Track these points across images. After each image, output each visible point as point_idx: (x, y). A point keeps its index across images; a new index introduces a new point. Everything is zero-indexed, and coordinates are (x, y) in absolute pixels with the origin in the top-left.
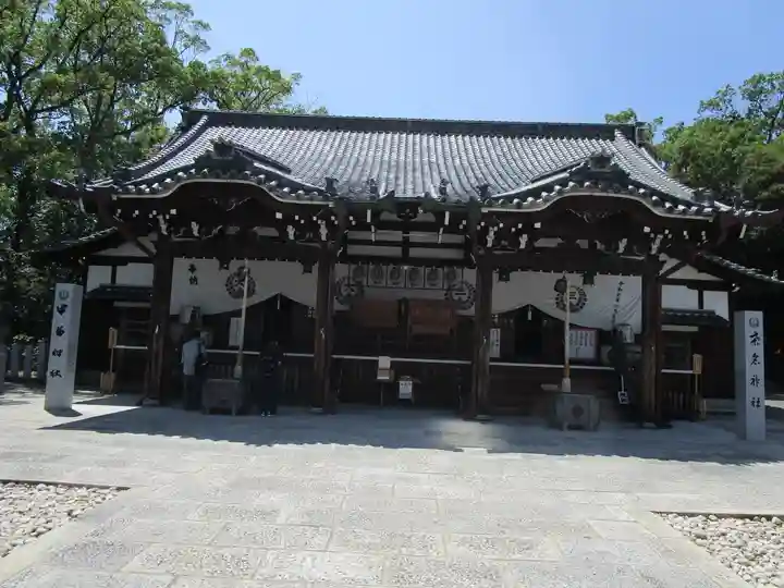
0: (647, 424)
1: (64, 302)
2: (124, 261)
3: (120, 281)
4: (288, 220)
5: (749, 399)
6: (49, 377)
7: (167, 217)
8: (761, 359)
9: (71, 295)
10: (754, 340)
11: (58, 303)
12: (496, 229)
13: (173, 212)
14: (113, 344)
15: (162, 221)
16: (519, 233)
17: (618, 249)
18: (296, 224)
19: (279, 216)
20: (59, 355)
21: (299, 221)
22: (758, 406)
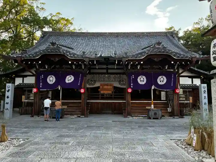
0: (175, 117)
1: (9, 89)
2: (26, 76)
3: (25, 82)
4: (72, 63)
5: (204, 109)
6: (5, 110)
7: (38, 64)
8: (207, 97)
9: (11, 87)
10: (205, 92)
11: (7, 89)
12: (131, 64)
13: (40, 62)
14: (23, 100)
15: (37, 65)
16: (137, 65)
17: (165, 68)
18: (75, 65)
19: (70, 62)
20: (8, 104)
21: (76, 64)
22: (206, 111)
